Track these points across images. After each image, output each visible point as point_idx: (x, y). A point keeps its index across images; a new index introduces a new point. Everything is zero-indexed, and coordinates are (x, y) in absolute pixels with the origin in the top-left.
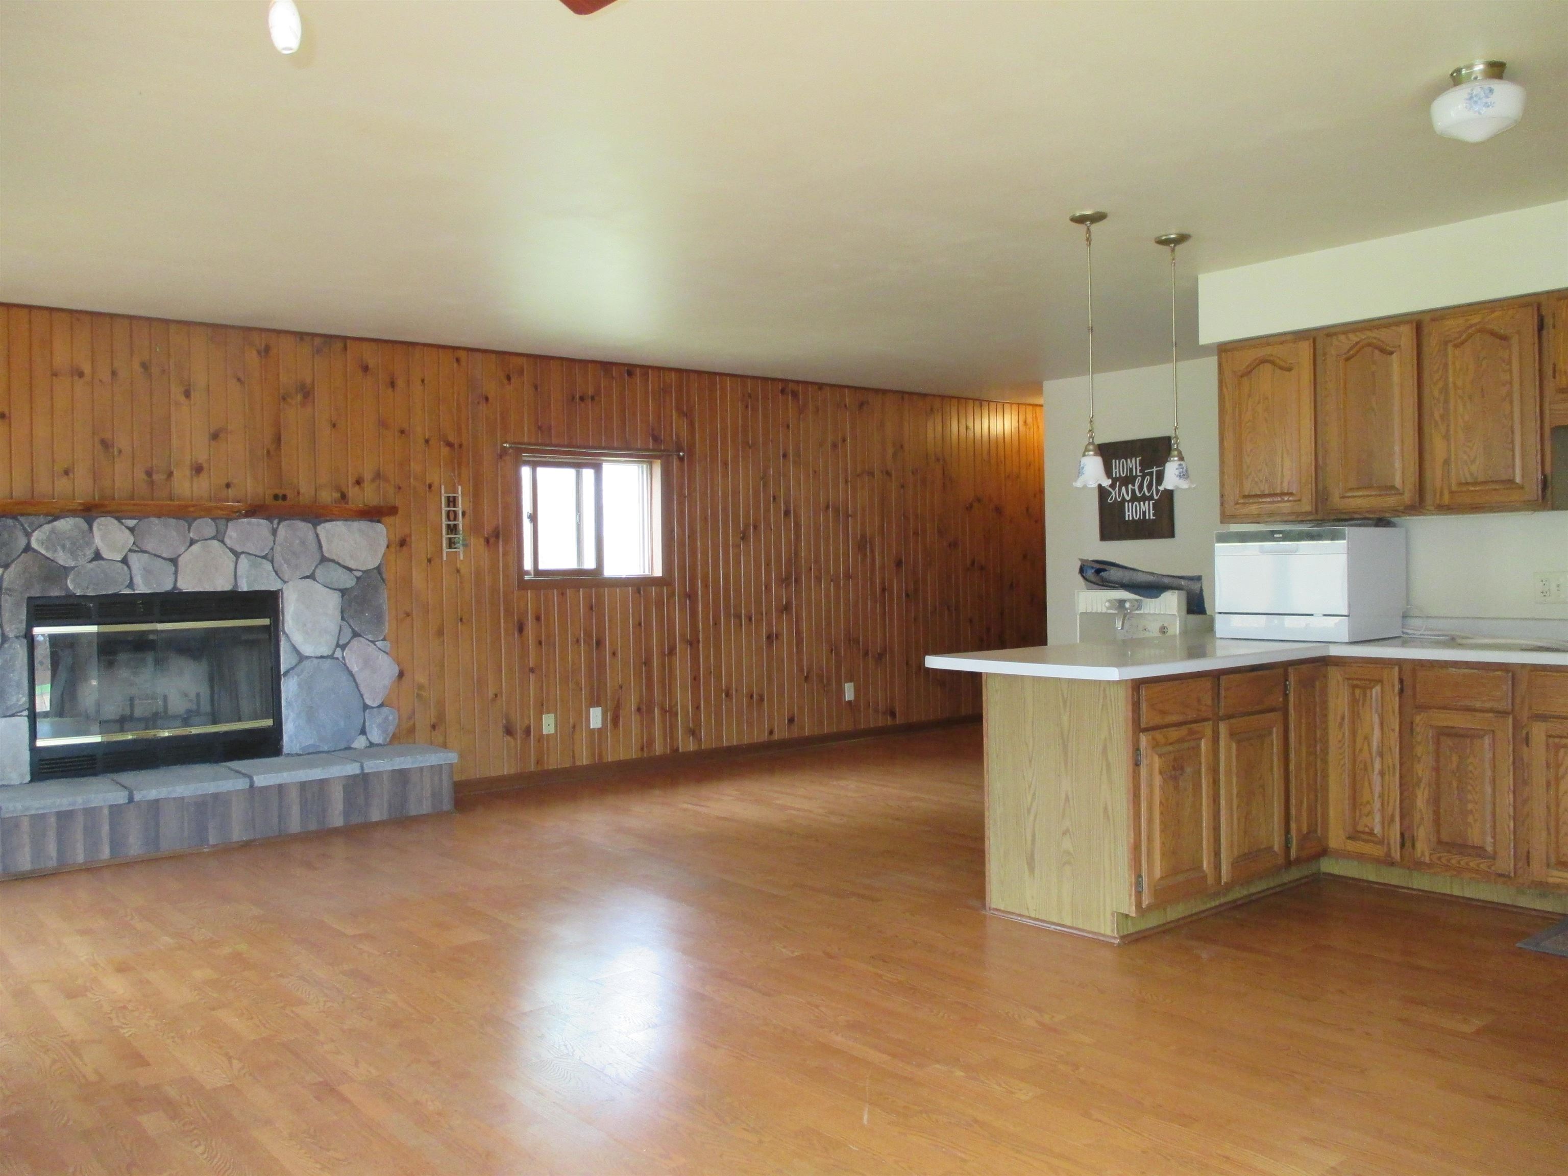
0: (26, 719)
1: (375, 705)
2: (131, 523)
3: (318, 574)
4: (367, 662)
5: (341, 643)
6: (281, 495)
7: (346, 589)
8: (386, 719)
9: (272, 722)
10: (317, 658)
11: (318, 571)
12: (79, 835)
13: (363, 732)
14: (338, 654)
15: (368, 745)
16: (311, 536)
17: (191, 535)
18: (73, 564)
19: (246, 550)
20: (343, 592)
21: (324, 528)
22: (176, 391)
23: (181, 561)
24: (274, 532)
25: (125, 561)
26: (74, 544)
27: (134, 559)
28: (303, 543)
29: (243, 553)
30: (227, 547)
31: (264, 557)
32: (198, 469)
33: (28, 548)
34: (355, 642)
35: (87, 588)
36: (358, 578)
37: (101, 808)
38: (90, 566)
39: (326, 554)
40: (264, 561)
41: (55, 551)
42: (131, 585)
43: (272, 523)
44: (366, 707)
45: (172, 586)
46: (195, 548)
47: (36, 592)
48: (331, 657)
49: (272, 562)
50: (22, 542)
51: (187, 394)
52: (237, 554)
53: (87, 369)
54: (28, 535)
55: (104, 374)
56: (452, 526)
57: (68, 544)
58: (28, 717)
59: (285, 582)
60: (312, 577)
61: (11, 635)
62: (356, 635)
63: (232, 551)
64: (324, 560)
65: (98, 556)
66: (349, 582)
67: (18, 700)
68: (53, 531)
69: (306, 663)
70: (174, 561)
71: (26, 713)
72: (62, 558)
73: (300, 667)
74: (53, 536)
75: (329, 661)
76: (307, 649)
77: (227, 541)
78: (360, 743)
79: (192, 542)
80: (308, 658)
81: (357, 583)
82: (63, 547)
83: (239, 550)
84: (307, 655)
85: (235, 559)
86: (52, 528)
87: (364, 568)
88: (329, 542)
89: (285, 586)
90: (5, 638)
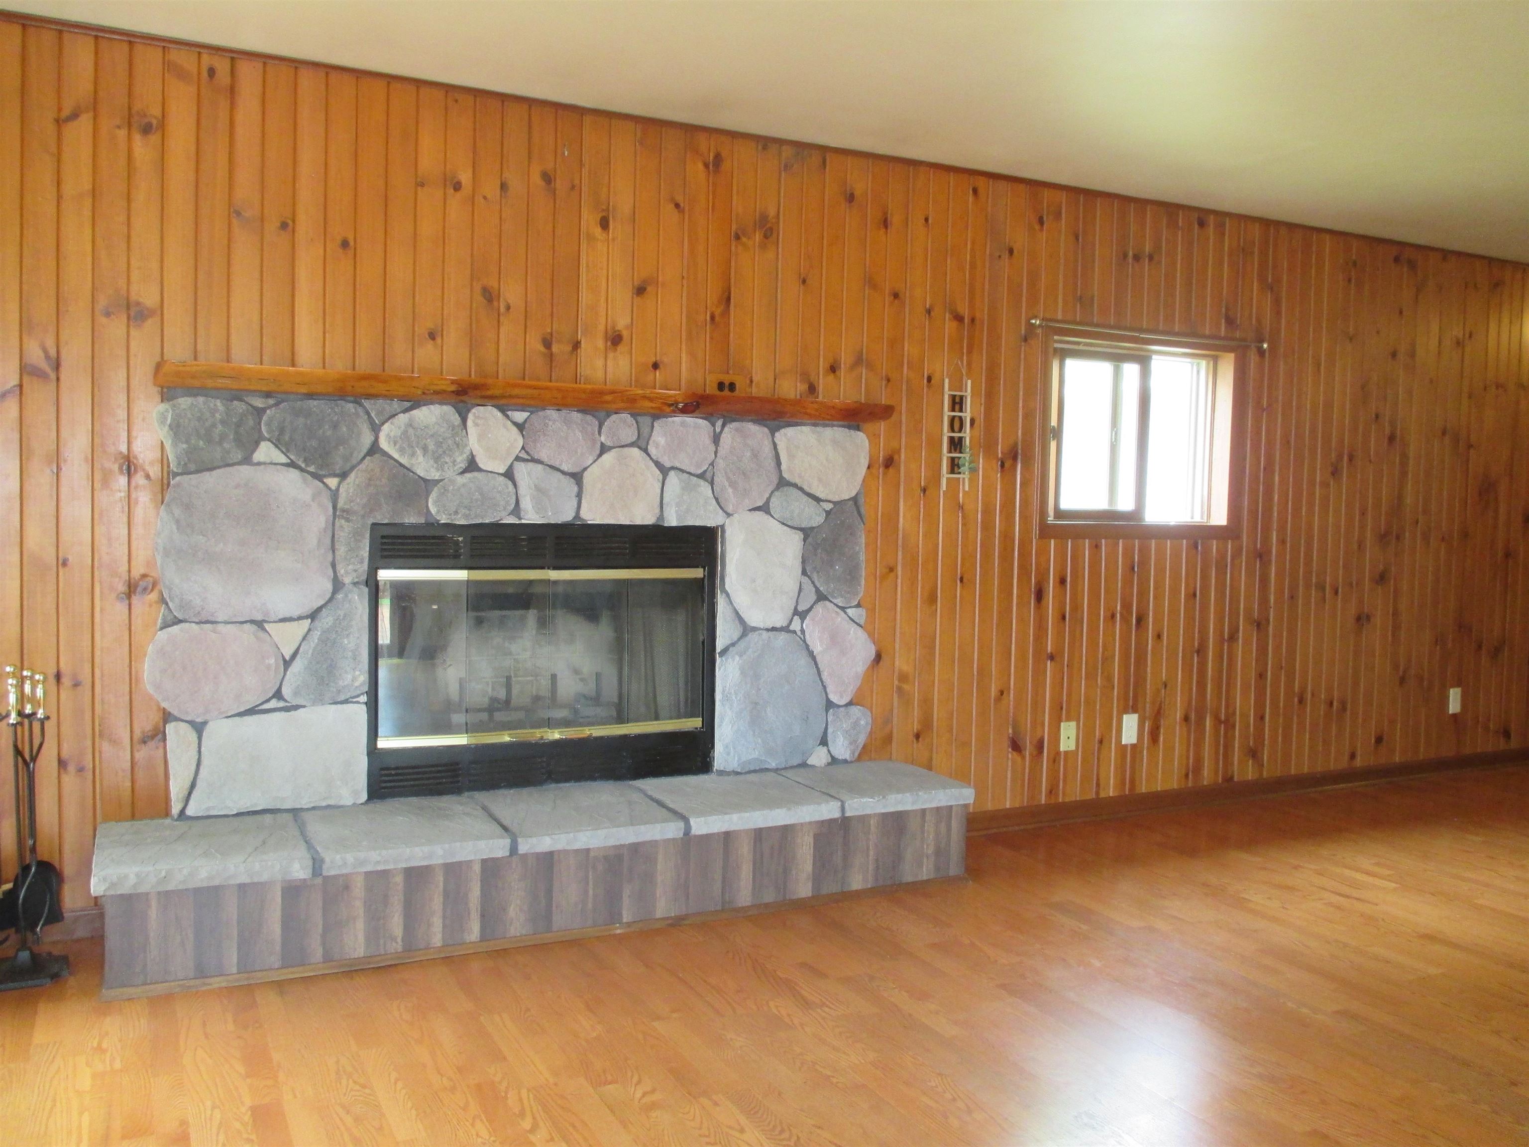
0: (364, 707)
1: (843, 702)
2: (520, 416)
3: (775, 503)
4: (835, 639)
5: (800, 609)
6: (727, 384)
7: (812, 528)
8: (856, 724)
9: (701, 723)
10: (768, 630)
11: (773, 500)
12: (437, 903)
13: (824, 742)
14: (796, 625)
15: (830, 760)
16: (767, 448)
17: (603, 439)
18: (435, 475)
19: (678, 465)
20: (807, 532)
21: (785, 435)
22: (589, 219)
23: (587, 477)
24: (716, 439)
25: (509, 474)
26: (439, 444)
27: (522, 471)
28: (755, 456)
29: (673, 468)
30: (651, 459)
31: (701, 476)
32: (615, 340)
33: (374, 449)
34: (819, 608)
35: (456, 513)
36: (828, 513)
37: (469, 863)
38: (461, 480)
39: (786, 475)
40: (702, 482)
41: (413, 454)
42: (517, 510)
43: (714, 425)
44: (829, 705)
45: (574, 514)
46: (607, 457)
47: (383, 517)
48: (786, 629)
49: (712, 483)
50: (367, 439)
51: (604, 224)
52: (664, 471)
53: (465, 177)
54: (376, 429)
55: (491, 189)
56: (956, 440)
57: (431, 447)
58: (368, 704)
59: (729, 515)
60: (765, 508)
61: (347, 580)
62: (821, 597)
63: (658, 464)
64: (783, 483)
65: (472, 466)
66: (814, 517)
67: (354, 679)
68: (410, 425)
69: (753, 637)
70: (577, 477)
71: (364, 698)
72: (423, 467)
73: (742, 644)
74: (411, 431)
75: (783, 636)
76: (754, 618)
77: (652, 449)
78: (819, 758)
79: (604, 449)
80: (754, 629)
81: (825, 520)
82: (425, 449)
83: (668, 464)
84: (753, 624)
85: (661, 477)
86: (410, 419)
87: (836, 498)
88: (791, 457)
89: (728, 521)
90: (337, 584)
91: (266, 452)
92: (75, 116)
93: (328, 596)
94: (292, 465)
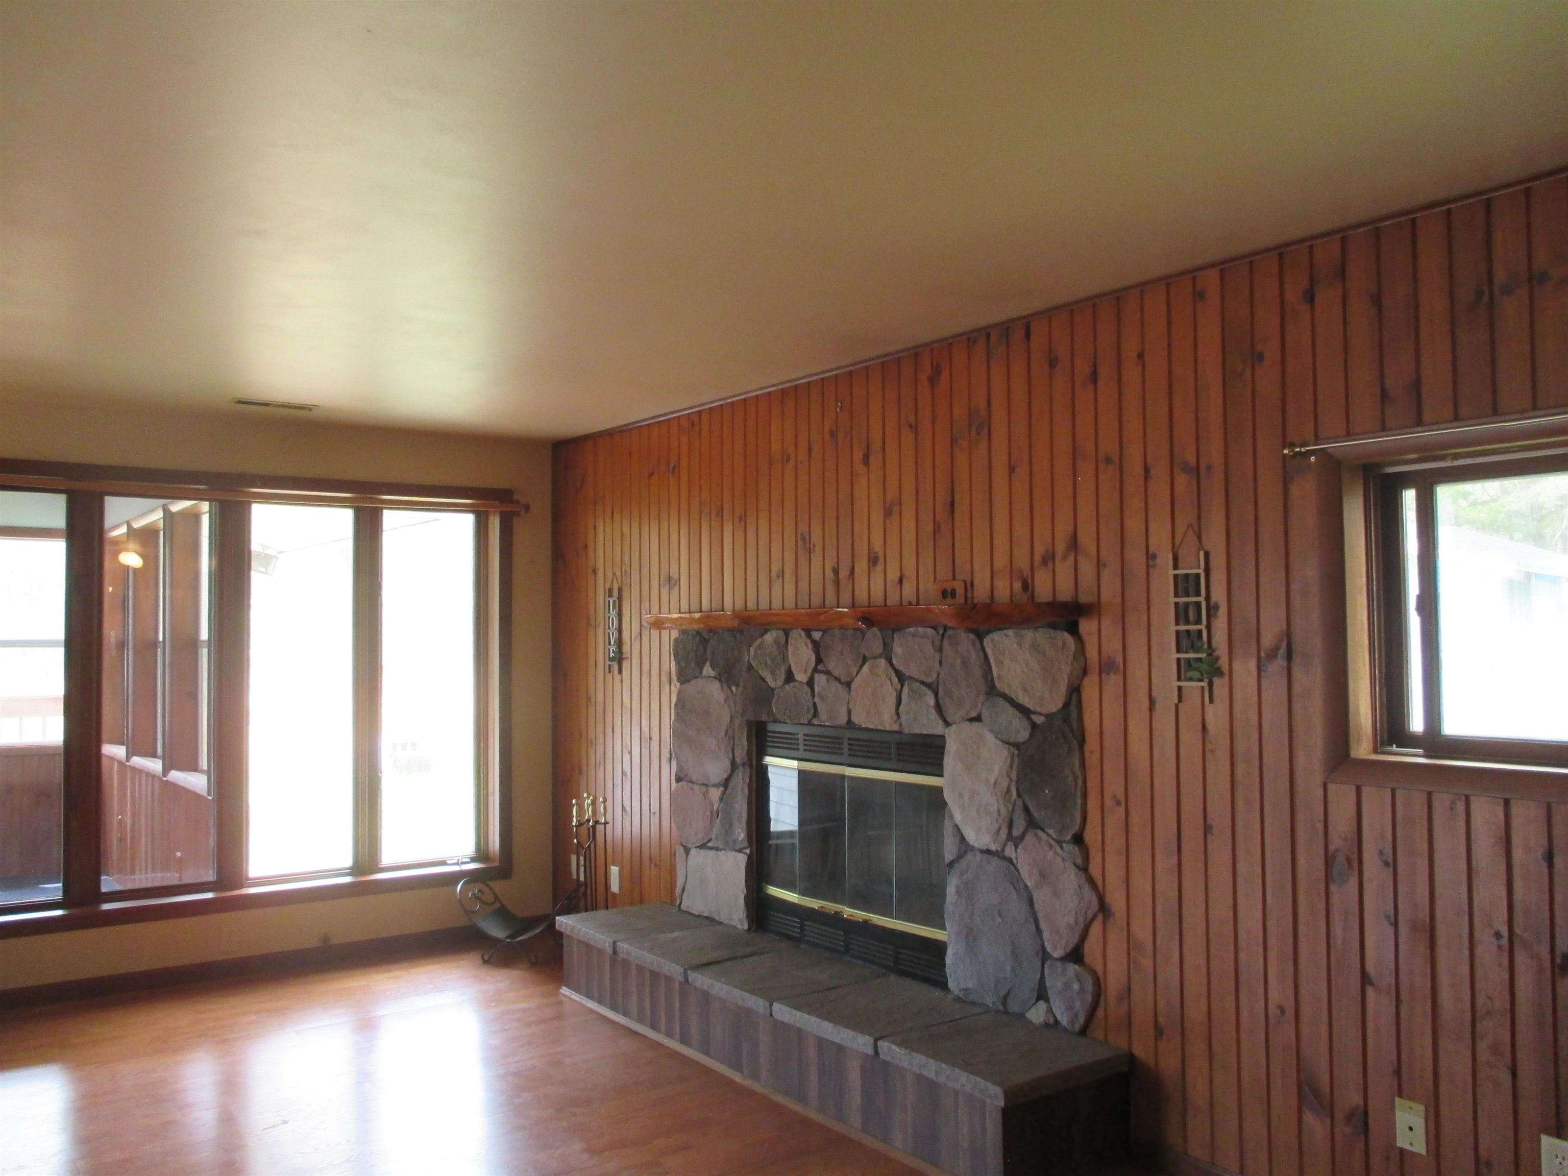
0: (746, 858)
1: (1056, 955)
2: (816, 636)
3: (985, 714)
5: (1015, 832)
6: (949, 591)
7: (1022, 744)
8: (1067, 986)
10: (983, 851)
11: (984, 709)
13: (1042, 995)
14: (1009, 851)
15: (1052, 1021)
16: (974, 657)
17: (863, 650)
18: (774, 684)
19: (912, 674)
20: (1017, 745)
21: (992, 640)
22: (858, 458)
23: (853, 686)
24: (940, 649)
25: (810, 683)
26: (773, 660)
27: (816, 678)
28: (965, 663)
29: (909, 677)
30: (894, 668)
31: (928, 685)
32: (873, 560)
33: (750, 665)
34: (1031, 836)
35: (785, 714)
36: (1034, 725)
38: (787, 687)
39: (996, 683)
40: (928, 691)
41: (763, 669)
42: (816, 713)
43: (938, 635)
44: (1045, 956)
45: (847, 718)
46: (865, 669)
47: (750, 716)
48: (1000, 854)
49: (936, 695)
50: (746, 658)
51: (866, 459)
52: (901, 679)
53: (791, 450)
54: (748, 650)
55: (803, 452)
56: (1193, 635)
57: (769, 663)
58: (750, 857)
59: (947, 724)
60: (978, 719)
61: (738, 760)
62: (1032, 824)
63: (898, 674)
64: (992, 691)
65: (790, 676)
66: (1021, 731)
67: (739, 833)
68: (761, 645)
69: (972, 856)
70: (848, 685)
71: (748, 851)
72: (769, 679)
73: (964, 862)
74: (760, 651)
75: (996, 860)
76: (971, 836)
77: (894, 660)
78: (1039, 1013)
79: (864, 661)
80: (973, 848)
81: (1031, 735)
82: (767, 665)
83: (906, 673)
84: (972, 843)
85: (899, 687)
86: (761, 642)
87: (1045, 711)
88: (1000, 663)
89: (947, 731)
90: (733, 763)
91: (708, 670)
92: (652, 474)
93: (729, 771)
94: (715, 678)
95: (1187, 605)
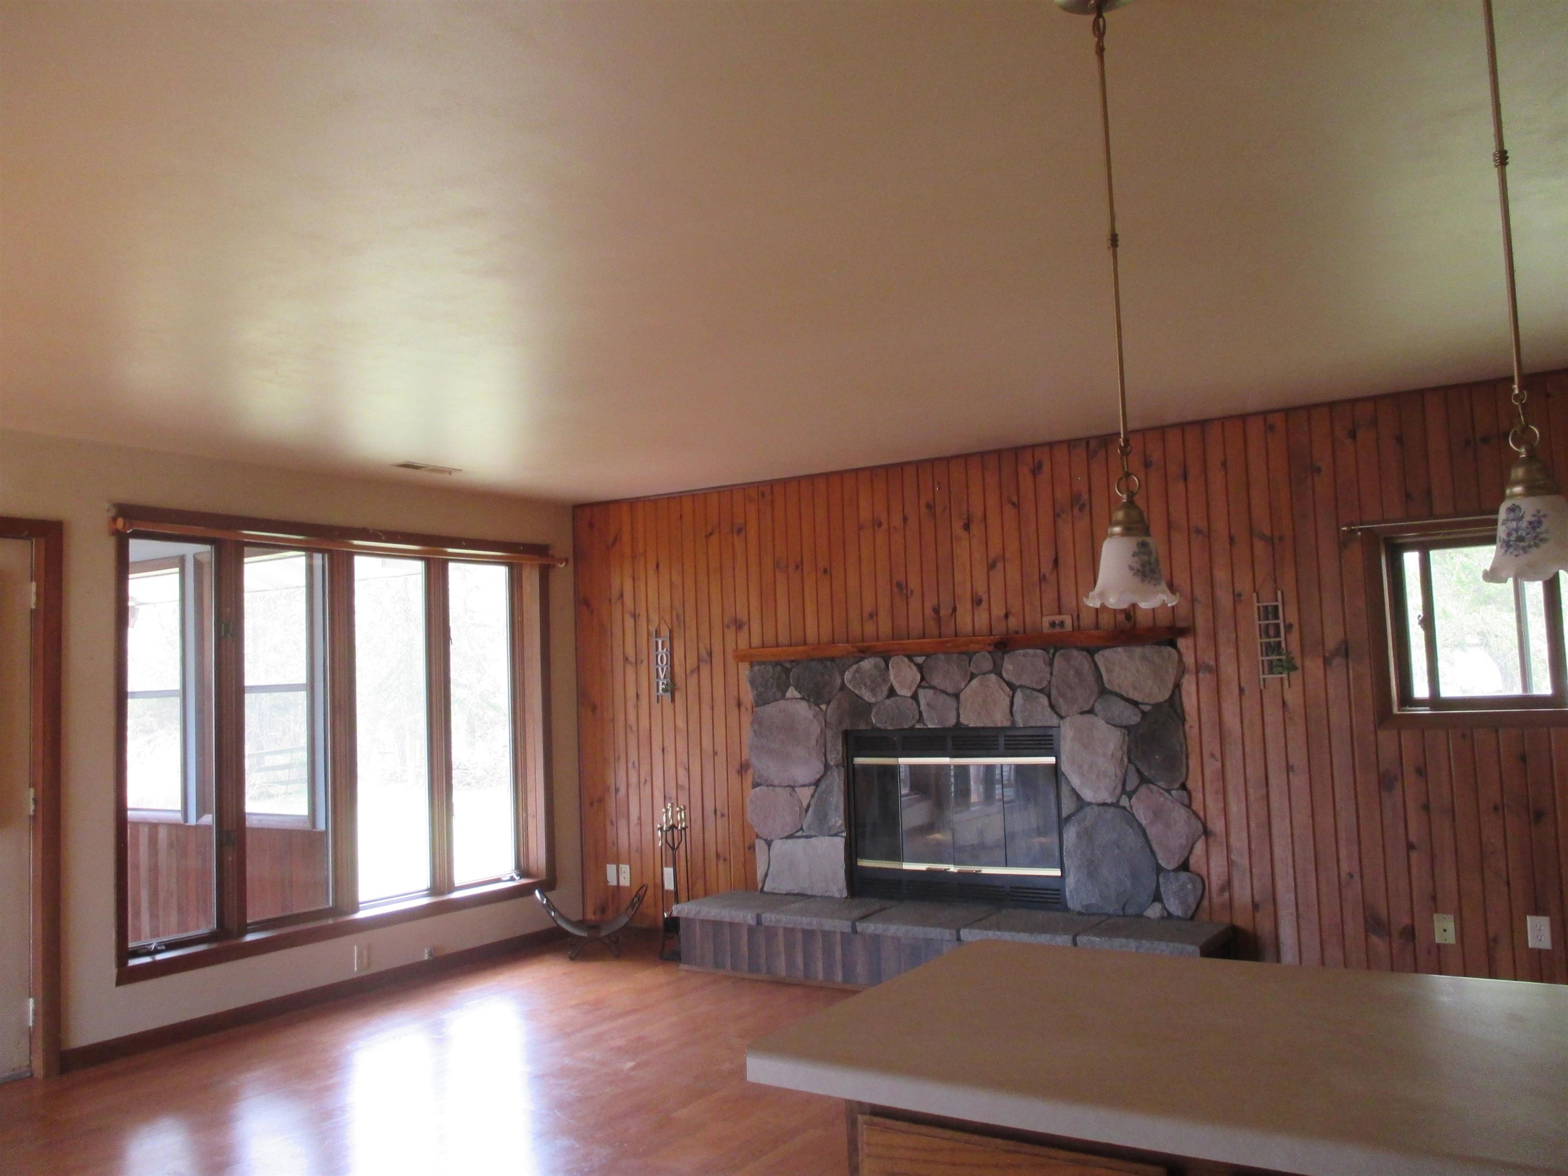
0: (843, 840)
1: (1170, 867)
2: (920, 660)
3: (1098, 707)
4: (1157, 814)
5: (1129, 788)
6: (1057, 622)
7: (1133, 726)
8: (1182, 887)
9: (1060, 872)
10: (1099, 805)
11: (1096, 704)
13: (1157, 897)
14: (1124, 801)
15: (1166, 914)
16: (1086, 667)
17: (971, 669)
18: (873, 700)
19: (1023, 684)
20: (1128, 728)
21: (1103, 655)
22: (958, 525)
23: (962, 696)
24: (1051, 664)
25: (915, 697)
26: (875, 681)
27: (921, 693)
28: (1078, 673)
29: (1021, 686)
30: (1004, 680)
31: (1040, 691)
32: (977, 602)
33: (843, 687)
34: (1143, 789)
35: (886, 722)
36: (1144, 713)
38: (888, 702)
39: (1107, 686)
40: (1040, 695)
41: (860, 688)
42: (921, 719)
43: (1048, 653)
44: (1159, 869)
45: (955, 721)
46: (975, 682)
47: (846, 726)
48: (1116, 805)
49: (1049, 696)
50: (838, 681)
51: (967, 527)
52: (1013, 687)
53: (884, 518)
54: (842, 674)
55: (897, 520)
56: (1272, 644)
57: (869, 683)
58: (846, 838)
59: (1061, 717)
60: (1091, 711)
61: (832, 763)
62: (1144, 780)
63: (1009, 684)
64: (1103, 691)
65: (892, 692)
66: (1132, 717)
67: (836, 822)
68: (857, 671)
69: (1088, 810)
70: (957, 696)
71: (844, 834)
72: (867, 696)
73: (1080, 815)
74: (857, 675)
75: (1112, 809)
76: (1088, 795)
77: (1004, 674)
78: (1154, 911)
79: (973, 676)
80: (1089, 804)
81: (1142, 718)
82: (865, 685)
83: (1017, 683)
84: (1089, 800)
85: (1011, 693)
86: (858, 668)
87: (1153, 702)
88: (1109, 671)
89: (1061, 722)
90: (827, 767)
91: (792, 692)
92: (711, 534)
93: (822, 773)
94: (803, 699)
95: (1267, 626)
